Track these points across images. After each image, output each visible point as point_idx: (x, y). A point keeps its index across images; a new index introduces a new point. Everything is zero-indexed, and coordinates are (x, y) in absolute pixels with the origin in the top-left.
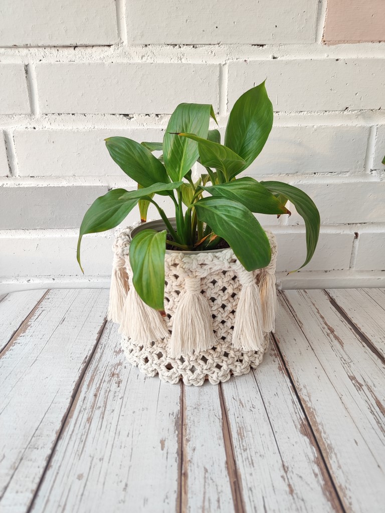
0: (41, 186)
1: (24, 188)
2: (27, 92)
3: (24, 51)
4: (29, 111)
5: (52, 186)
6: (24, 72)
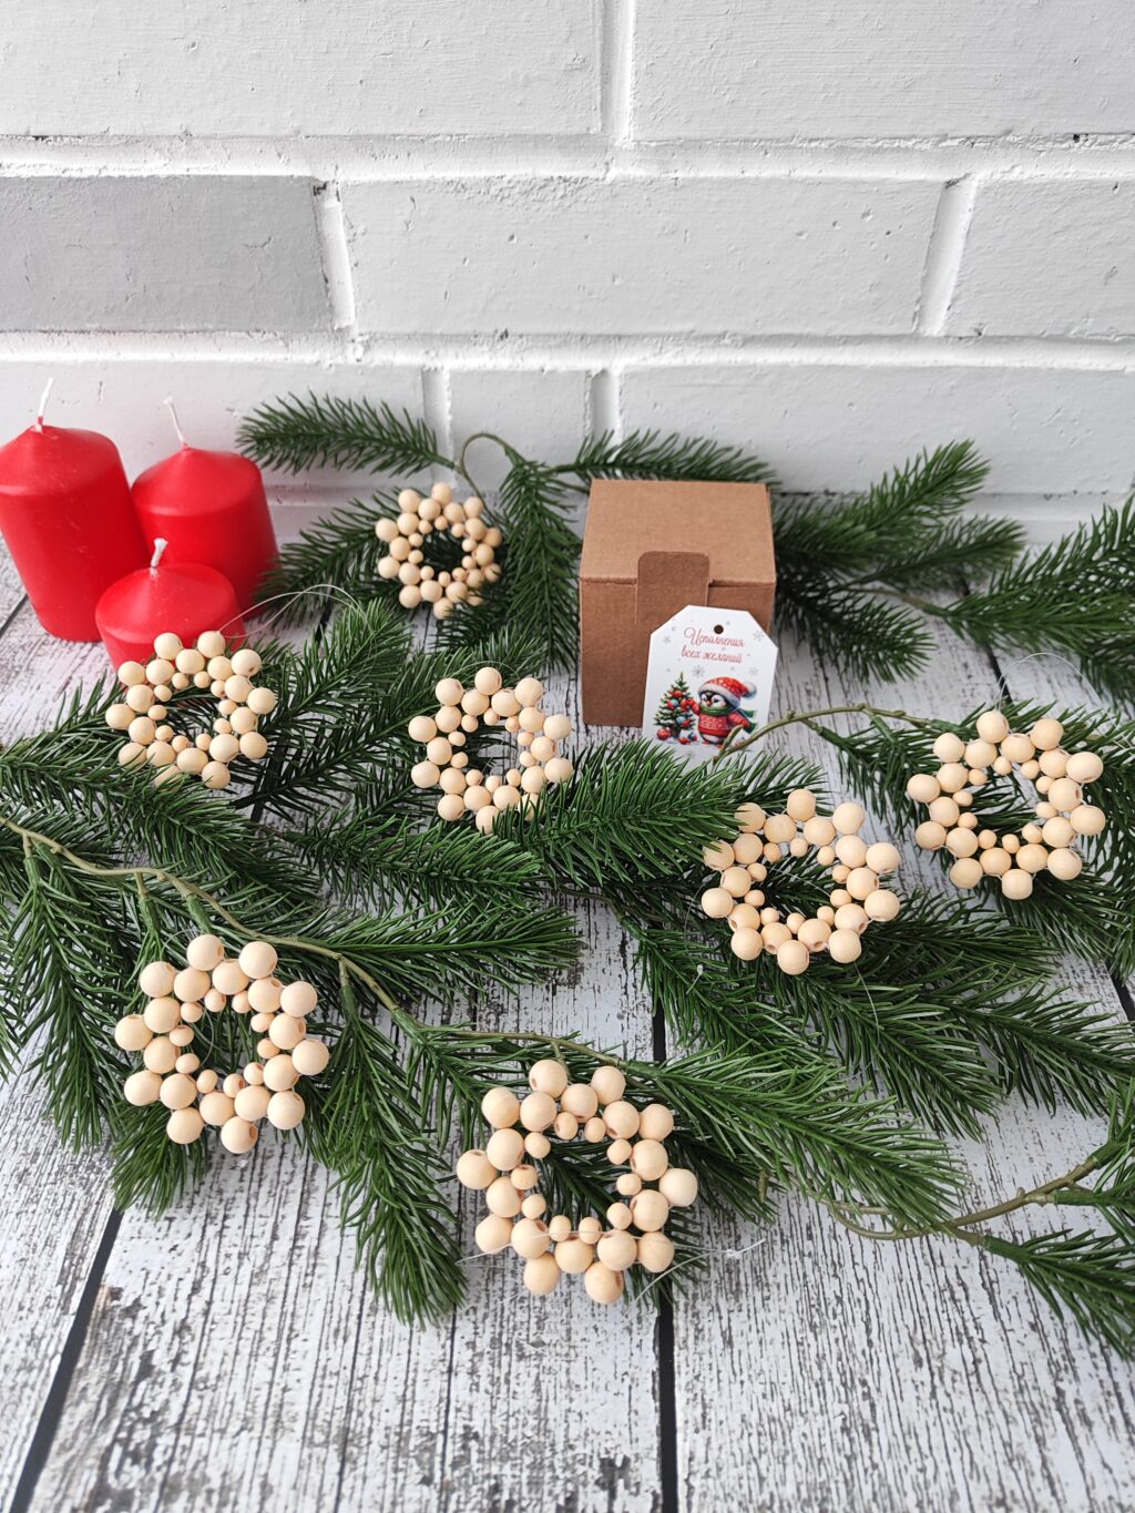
0: (76, 174)
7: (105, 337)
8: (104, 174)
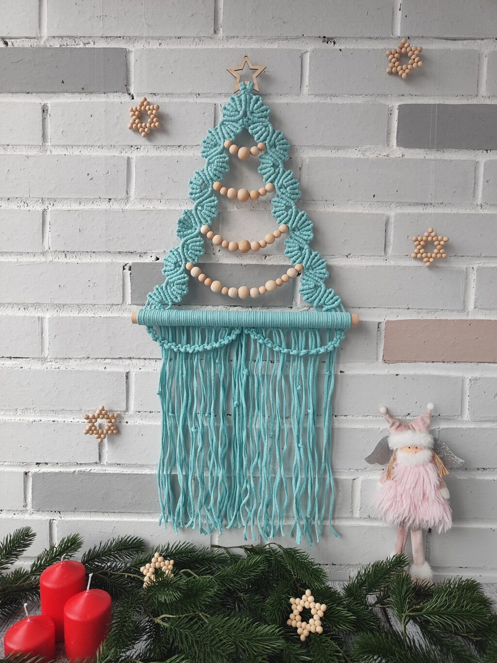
0: (125, 473)
1: (110, 473)
2: (125, 394)
3: (128, 361)
4: (124, 409)
5: (136, 473)
6: (125, 378)
7: (120, 514)
8: (133, 473)
